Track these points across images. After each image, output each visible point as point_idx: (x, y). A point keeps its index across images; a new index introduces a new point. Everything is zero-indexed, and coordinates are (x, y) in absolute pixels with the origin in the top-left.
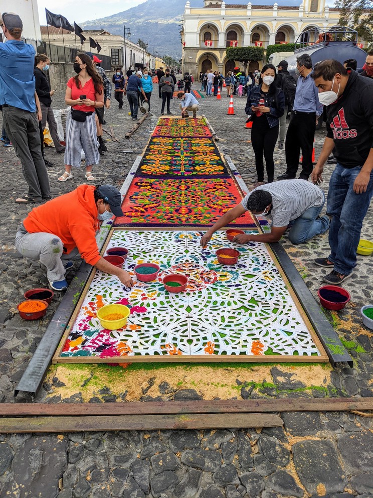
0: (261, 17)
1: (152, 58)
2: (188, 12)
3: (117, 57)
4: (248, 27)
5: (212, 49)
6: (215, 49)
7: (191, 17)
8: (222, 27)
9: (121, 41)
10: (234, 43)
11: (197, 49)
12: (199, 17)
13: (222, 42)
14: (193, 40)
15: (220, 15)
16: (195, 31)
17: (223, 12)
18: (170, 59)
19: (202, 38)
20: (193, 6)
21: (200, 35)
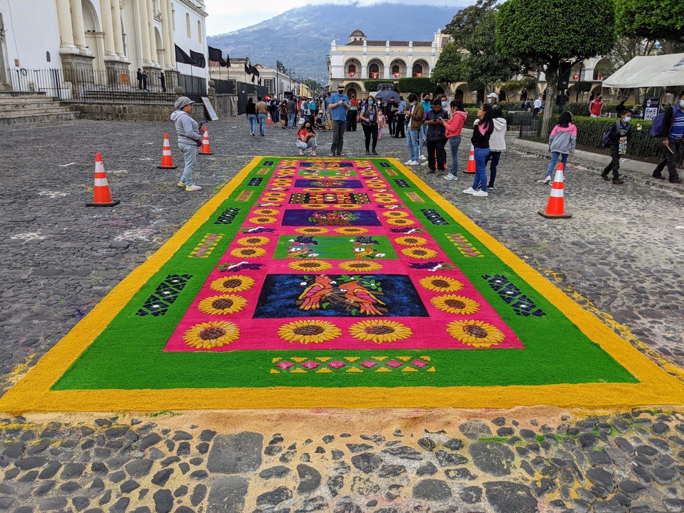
0: (399, 53)
1: (296, 84)
2: (333, 49)
3: (269, 86)
4: (387, 62)
5: (355, 80)
6: (358, 80)
7: (336, 53)
8: (365, 61)
9: (274, 72)
10: (375, 74)
11: (342, 80)
12: (344, 53)
13: (364, 74)
14: (338, 71)
15: (362, 52)
16: (341, 65)
17: (364, 49)
18: (315, 82)
19: (347, 70)
20: (338, 44)
21: (345, 68)
